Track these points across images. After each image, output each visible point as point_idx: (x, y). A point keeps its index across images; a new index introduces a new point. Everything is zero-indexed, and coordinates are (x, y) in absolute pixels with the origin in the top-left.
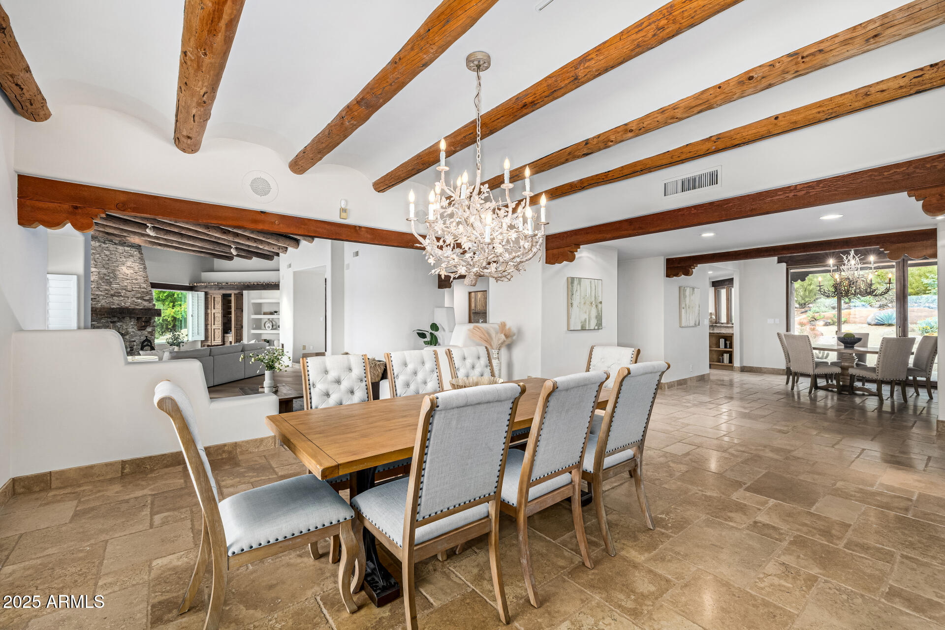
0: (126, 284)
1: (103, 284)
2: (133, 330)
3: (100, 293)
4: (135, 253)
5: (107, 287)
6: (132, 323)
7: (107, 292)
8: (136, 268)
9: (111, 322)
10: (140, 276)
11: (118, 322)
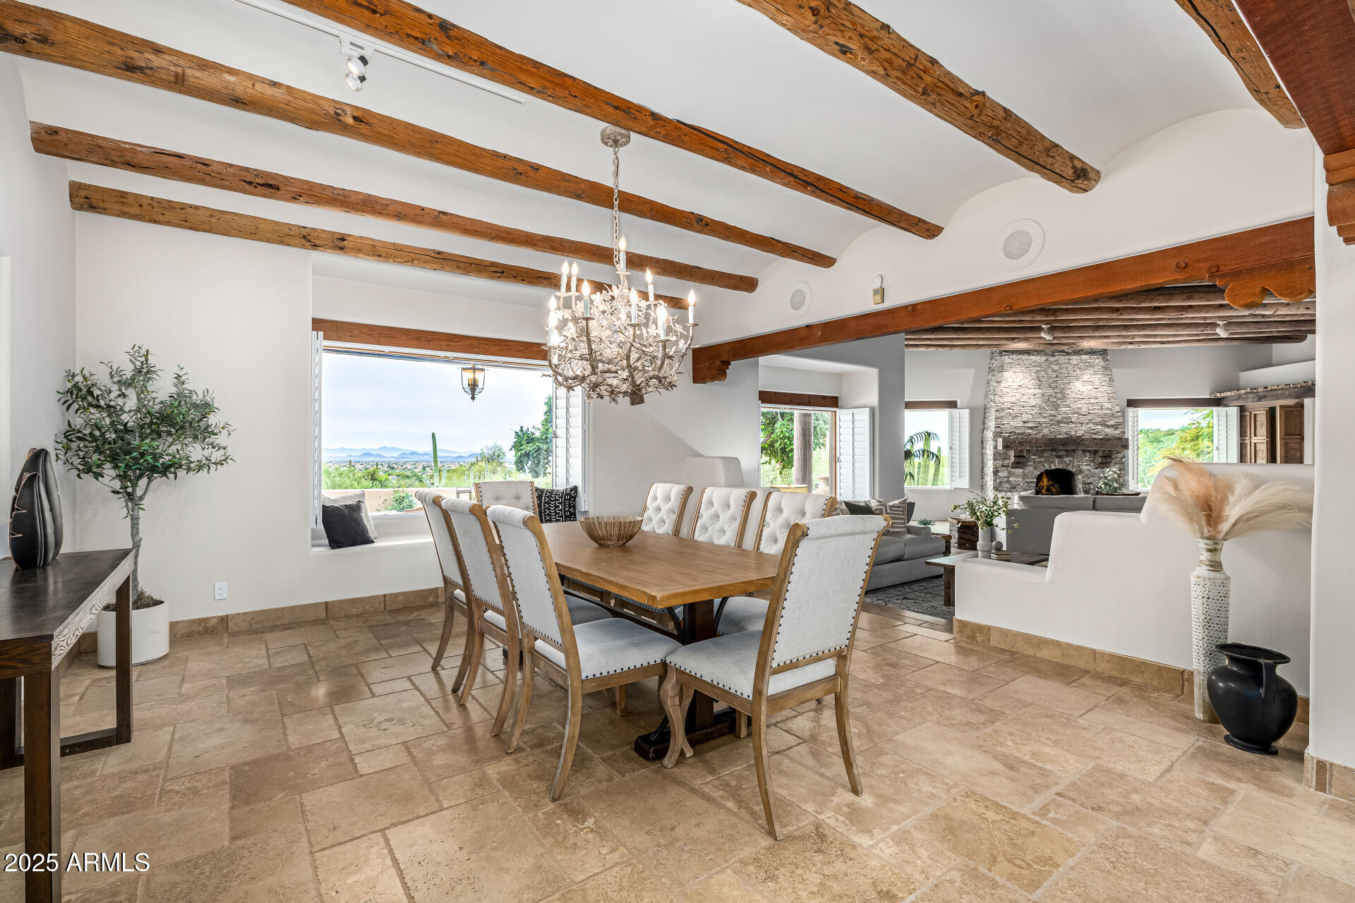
0: (1079, 406)
1: (1047, 408)
2: (1088, 467)
3: (1043, 420)
4: (1097, 361)
5: (1053, 412)
6: (1087, 458)
7: (1052, 418)
8: (1097, 382)
9: (1057, 457)
10: (1102, 392)
11: (1067, 456)
